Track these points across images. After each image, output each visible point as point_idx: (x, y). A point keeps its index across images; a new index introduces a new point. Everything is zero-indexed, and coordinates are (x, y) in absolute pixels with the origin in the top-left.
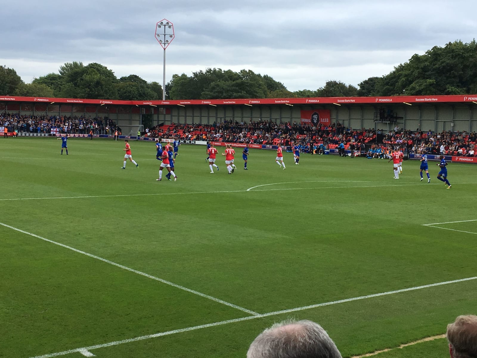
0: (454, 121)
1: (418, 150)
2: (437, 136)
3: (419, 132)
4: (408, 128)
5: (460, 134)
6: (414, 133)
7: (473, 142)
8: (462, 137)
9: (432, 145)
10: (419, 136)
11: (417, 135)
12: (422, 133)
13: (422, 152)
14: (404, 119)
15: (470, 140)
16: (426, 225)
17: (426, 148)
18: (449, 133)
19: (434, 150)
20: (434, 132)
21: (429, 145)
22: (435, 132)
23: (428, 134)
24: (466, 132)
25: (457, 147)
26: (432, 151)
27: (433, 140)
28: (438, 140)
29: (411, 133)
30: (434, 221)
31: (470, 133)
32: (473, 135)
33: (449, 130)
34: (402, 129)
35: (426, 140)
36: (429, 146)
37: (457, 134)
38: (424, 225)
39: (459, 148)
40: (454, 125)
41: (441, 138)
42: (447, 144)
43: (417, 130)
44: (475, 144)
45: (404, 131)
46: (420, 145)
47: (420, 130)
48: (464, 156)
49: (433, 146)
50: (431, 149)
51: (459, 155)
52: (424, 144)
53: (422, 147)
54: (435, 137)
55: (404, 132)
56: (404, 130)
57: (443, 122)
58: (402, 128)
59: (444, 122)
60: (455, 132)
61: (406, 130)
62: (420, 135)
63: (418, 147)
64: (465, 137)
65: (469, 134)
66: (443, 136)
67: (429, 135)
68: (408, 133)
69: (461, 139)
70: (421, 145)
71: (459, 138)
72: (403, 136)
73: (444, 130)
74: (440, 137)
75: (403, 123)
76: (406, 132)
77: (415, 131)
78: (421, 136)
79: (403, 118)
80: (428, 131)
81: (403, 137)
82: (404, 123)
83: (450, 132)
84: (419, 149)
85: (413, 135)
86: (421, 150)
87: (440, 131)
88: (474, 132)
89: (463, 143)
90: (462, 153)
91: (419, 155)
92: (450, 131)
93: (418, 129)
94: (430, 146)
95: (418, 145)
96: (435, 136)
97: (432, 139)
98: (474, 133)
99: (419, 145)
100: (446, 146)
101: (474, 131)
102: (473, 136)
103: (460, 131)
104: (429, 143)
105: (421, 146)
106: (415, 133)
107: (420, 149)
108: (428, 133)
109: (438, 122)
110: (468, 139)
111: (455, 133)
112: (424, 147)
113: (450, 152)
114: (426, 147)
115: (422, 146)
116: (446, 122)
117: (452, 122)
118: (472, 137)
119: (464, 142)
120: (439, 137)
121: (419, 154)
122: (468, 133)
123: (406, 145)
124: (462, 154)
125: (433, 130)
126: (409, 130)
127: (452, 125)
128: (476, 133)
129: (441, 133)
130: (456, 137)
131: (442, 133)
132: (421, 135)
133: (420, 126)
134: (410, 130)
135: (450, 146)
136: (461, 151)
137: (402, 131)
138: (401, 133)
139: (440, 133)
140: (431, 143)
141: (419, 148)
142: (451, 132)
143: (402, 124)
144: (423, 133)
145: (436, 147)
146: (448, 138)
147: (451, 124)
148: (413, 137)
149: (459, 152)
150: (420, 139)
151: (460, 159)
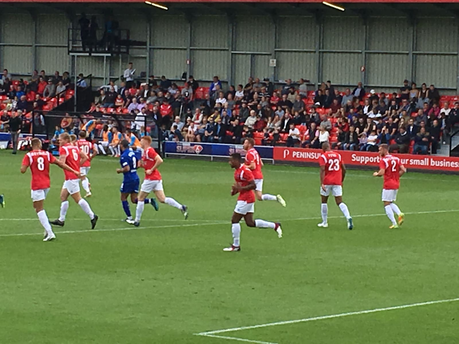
0: (276, 54)
1: (187, 131)
2: (235, 92)
3: (189, 82)
4: (158, 73)
5: (294, 86)
6: (175, 85)
7: (326, 108)
8: (298, 97)
9: (222, 118)
10: (186, 91)
11: (183, 90)
12: (195, 85)
13: (196, 135)
14: (148, 46)
15: (318, 103)
16: (205, 334)
17: (206, 126)
18: (264, 85)
19: (228, 132)
20: (227, 82)
21: (214, 118)
22: (229, 84)
23: (213, 86)
24: (308, 81)
25: (286, 122)
26: (223, 134)
27: (226, 107)
28: (239, 103)
29: (167, 84)
30: (227, 321)
31: (319, 85)
32: (327, 89)
33: (266, 78)
34: (143, 74)
35: (205, 104)
36: (216, 120)
37: (286, 88)
38: (201, 334)
40: (277, 62)
41: (244, 98)
42: (260, 114)
43: (183, 77)
44: (331, 115)
45: (148, 78)
46: (192, 117)
47: (191, 77)
48: (304, 146)
49: (224, 120)
50: (219, 128)
51: (291, 143)
52: (201, 116)
53: (196, 122)
54: (230, 96)
55: (150, 82)
56: (150, 77)
57: (250, 55)
58: (144, 71)
59: (252, 54)
60: (280, 81)
61: (153, 77)
62: (191, 91)
63: (186, 122)
64: (305, 94)
65: (317, 86)
66: (248, 96)
67: (214, 89)
68: (158, 84)
69: (296, 101)
70: (195, 116)
71: (292, 98)
72: (146, 92)
73: (252, 78)
74: (243, 95)
75: (145, 58)
76: (154, 82)
77: (180, 79)
78: (194, 93)
79: (145, 44)
80: (211, 80)
81: (145, 96)
82: (148, 58)
83: (267, 82)
84: (190, 128)
85: (172, 91)
86: (195, 130)
87: (243, 79)
88: (329, 82)
89: (300, 111)
90: (300, 139)
91: (189, 144)
92: (268, 80)
93: (184, 75)
94: (218, 119)
95: (187, 118)
96: (229, 92)
97: (223, 101)
98: (328, 84)
99: (189, 118)
100: (259, 119)
101: (328, 80)
102: (327, 91)
103: (293, 80)
104: (216, 112)
105: (193, 119)
106: (178, 84)
107: (193, 127)
108: (210, 85)
109: (237, 56)
110: (313, 102)
111: (281, 87)
112: (202, 122)
113: (267, 135)
114: (208, 122)
115: (198, 119)
116: (256, 56)
117: (273, 54)
118: (322, 95)
119: (302, 108)
120: (239, 94)
121: (188, 141)
122: (314, 85)
123: (155, 117)
124: (299, 142)
125: (224, 77)
126: (161, 76)
127: (273, 63)
128: (332, 84)
129: (244, 86)
130: (284, 96)
131: (247, 86)
132: (193, 88)
133: (191, 65)
134: (164, 77)
135: (270, 118)
136: (295, 132)
137: (144, 81)
138: (142, 84)
139: (241, 86)
140: (220, 112)
141: (188, 126)
142: (271, 83)
143: (144, 60)
144: (200, 84)
145: (232, 122)
146: (263, 98)
147: (271, 60)
148: (172, 96)
149: (290, 137)
150: (192, 102)
151: (294, 154)
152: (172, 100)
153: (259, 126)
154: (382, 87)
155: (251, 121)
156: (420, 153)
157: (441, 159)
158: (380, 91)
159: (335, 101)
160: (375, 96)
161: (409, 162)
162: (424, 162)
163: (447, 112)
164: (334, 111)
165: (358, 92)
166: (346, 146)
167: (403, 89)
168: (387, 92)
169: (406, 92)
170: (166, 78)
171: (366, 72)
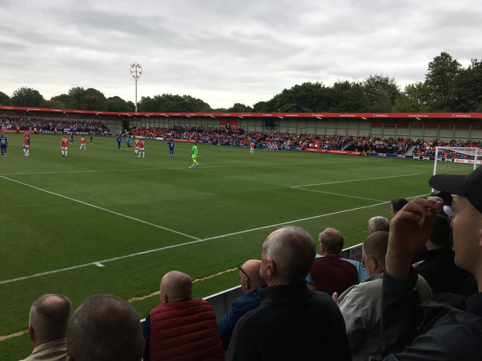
0: (306, 128)
4: (281, 132)
5: (310, 135)
7: (317, 140)
10: (287, 136)
12: (289, 134)
13: (289, 145)
15: (315, 139)
17: (291, 143)
18: (303, 135)
19: (295, 145)
21: (293, 142)
24: (313, 134)
25: (308, 143)
27: (295, 139)
29: (283, 134)
30: (296, 185)
31: (315, 135)
33: (304, 133)
34: (278, 132)
35: (291, 139)
41: (299, 138)
46: (288, 141)
47: (288, 133)
48: (312, 148)
49: (295, 142)
52: (290, 141)
54: (296, 137)
59: (301, 128)
60: (307, 134)
64: (312, 137)
66: (300, 137)
71: (309, 137)
72: (278, 136)
73: (301, 133)
76: (280, 134)
79: (278, 126)
80: (292, 133)
85: (284, 136)
87: (299, 133)
89: (311, 140)
93: (286, 132)
104: (293, 140)
106: (285, 134)
107: (288, 143)
108: (292, 135)
109: (298, 128)
118: (316, 137)
120: (298, 137)
121: (287, 146)
123: (280, 141)
125: (295, 133)
127: (305, 130)
128: (318, 135)
129: (299, 135)
133: (288, 130)
135: (304, 142)
136: (310, 145)
138: (278, 134)
143: (278, 129)
146: (303, 138)
150: (288, 138)
151: (310, 150)
152: (284, 138)
153: (302, 143)
155: (301, 142)
156: (337, 150)
157: (342, 151)
158: (329, 136)
159: (319, 138)
160: (328, 137)
161: (335, 152)
162: (338, 152)
163: (343, 141)
164: (319, 140)
165: (324, 137)
167: (334, 136)
168: (331, 136)
169: (335, 137)
171: (326, 132)
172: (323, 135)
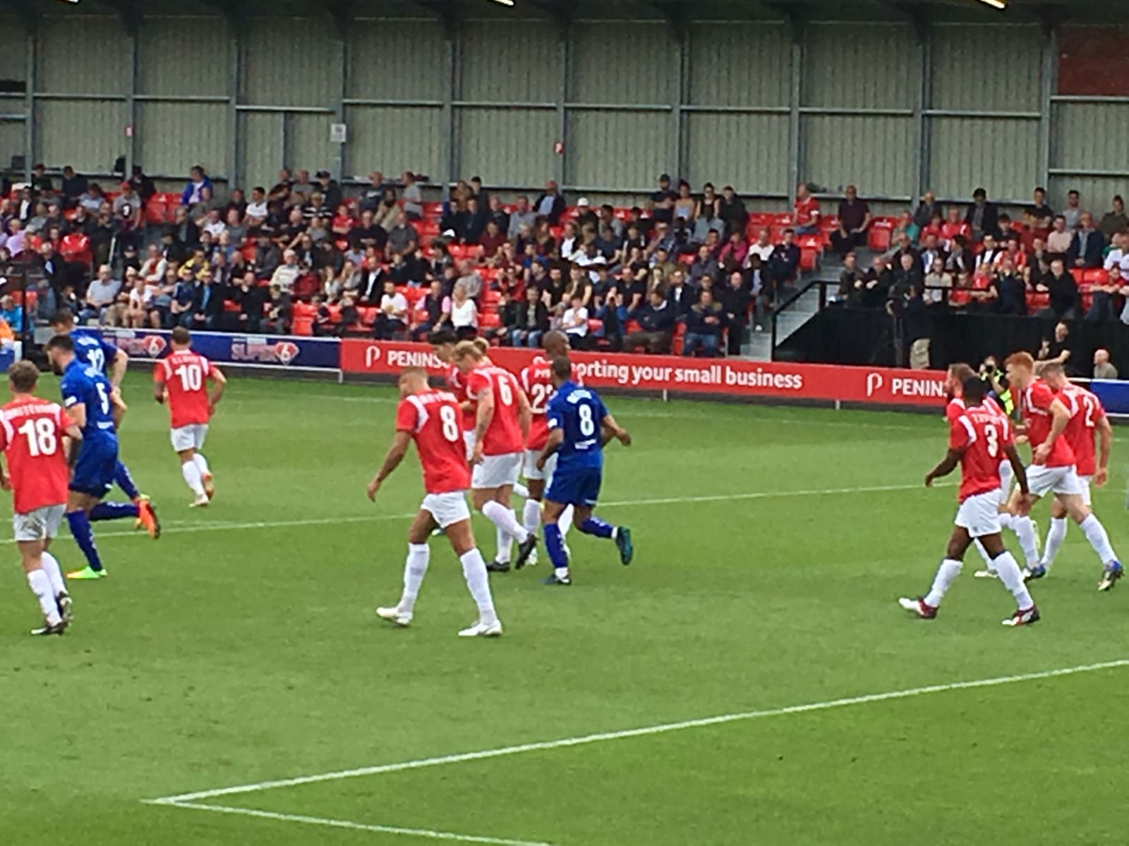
0: (347, 112)
1: (127, 301)
2: (246, 205)
3: (131, 182)
4: (54, 161)
5: (390, 192)
6: (96, 188)
7: (468, 244)
8: (401, 216)
9: (213, 270)
10: (127, 204)
11: (118, 201)
13: (149, 311)
14: (30, 93)
15: (450, 233)
16: (172, 800)
17: (174, 288)
18: (317, 186)
19: (227, 303)
20: (225, 182)
21: (195, 269)
22: (232, 184)
23: (191, 191)
24: (425, 179)
25: (372, 278)
26: (215, 307)
27: (223, 240)
28: (254, 231)
29: (77, 185)
30: (226, 768)
31: (453, 189)
32: (472, 197)
33: (321, 170)
34: (18, 161)
35: (175, 237)
36: (198, 276)
37: (371, 194)
38: (160, 801)
39: (389, 286)
40: (350, 134)
41: (267, 220)
42: (308, 259)
43: (117, 169)
44: (482, 260)
45: (29, 172)
46: (138, 268)
48: (415, 336)
49: (219, 273)
50: (207, 293)
51: (385, 328)
52: (163, 262)
53: (151, 278)
54: (232, 215)
55: (35, 180)
56: (34, 168)
57: (280, 119)
58: (20, 154)
59: (286, 112)
60: (358, 179)
61: (41, 167)
63: (125, 279)
64: (418, 209)
65: (447, 190)
66: (278, 212)
67: (194, 199)
68: (57, 185)
69: (396, 228)
70: (146, 266)
71: (390, 219)
72: (25, 205)
73: (288, 170)
74: (265, 213)
75: (23, 121)
77: (109, 174)
78: (144, 206)
79: (21, 86)
80: (186, 175)
81: (23, 215)
82: (29, 122)
83: (323, 182)
84: (133, 295)
85: (88, 203)
86: (147, 297)
87: (266, 173)
88: (477, 180)
89: (406, 251)
90: (405, 321)
91: (130, 333)
92: (326, 175)
93: (120, 165)
94: (204, 273)
95: (125, 269)
96: (232, 205)
97: (217, 230)
98: (475, 186)
99: (131, 270)
100: (304, 272)
101: (474, 175)
102: (471, 203)
103: (387, 176)
104: (199, 253)
105: (142, 273)
106: (106, 187)
107: (141, 292)
108: (181, 189)
109: (251, 116)
110: (436, 228)
111: (360, 190)
112: (164, 280)
113: (325, 312)
114: (180, 280)
115: (153, 269)
116: (297, 117)
117: (340, 114)
118: (458, 213)
119: (412, 244)
120: (256, 211)
121: (130, 326)
122: (440, 188)
123: (49, 267)
124: (403, 327)
125: (217, 169)
126: (62, 167)
127: (338, 132)
128: (484, 185)
129: (267, 191)
130: (367, 215)
131: (278, 188)
132: (142, 196)
133: (137, 142)
134: (68, 169)
135: (330, 271)
137: (21, 178)
138: (15, 187)
139: (261, 190)
140: (208, 256)
141: (128, 290)
142: (333, 182)
143: (21, 125)
144: (157, 186)
145: (237, 281)
146: (315, 221)
147: (333, 127)
148: (88, 214)
149: (382, 316)
150: (139, 229)
151: (393, 356)
152: (89, 224)
153: (307, 287)
154: (606, 193)
156: (701, 353)
157: (752, 368)
158: (600, 202)
159: (492, 228)
160: (589, 215)
161: (672, 376)
162: (710, 376)
163: (765, 253)
164: (490, 251)
165: (547, 205)
166: (518, 335)
167: (656, 197)
168: (617, 203)
169: (665, 205)
170: (76, 171)
171: (569, 153)
172: (542, 185)
